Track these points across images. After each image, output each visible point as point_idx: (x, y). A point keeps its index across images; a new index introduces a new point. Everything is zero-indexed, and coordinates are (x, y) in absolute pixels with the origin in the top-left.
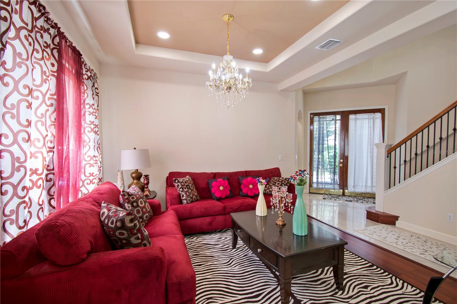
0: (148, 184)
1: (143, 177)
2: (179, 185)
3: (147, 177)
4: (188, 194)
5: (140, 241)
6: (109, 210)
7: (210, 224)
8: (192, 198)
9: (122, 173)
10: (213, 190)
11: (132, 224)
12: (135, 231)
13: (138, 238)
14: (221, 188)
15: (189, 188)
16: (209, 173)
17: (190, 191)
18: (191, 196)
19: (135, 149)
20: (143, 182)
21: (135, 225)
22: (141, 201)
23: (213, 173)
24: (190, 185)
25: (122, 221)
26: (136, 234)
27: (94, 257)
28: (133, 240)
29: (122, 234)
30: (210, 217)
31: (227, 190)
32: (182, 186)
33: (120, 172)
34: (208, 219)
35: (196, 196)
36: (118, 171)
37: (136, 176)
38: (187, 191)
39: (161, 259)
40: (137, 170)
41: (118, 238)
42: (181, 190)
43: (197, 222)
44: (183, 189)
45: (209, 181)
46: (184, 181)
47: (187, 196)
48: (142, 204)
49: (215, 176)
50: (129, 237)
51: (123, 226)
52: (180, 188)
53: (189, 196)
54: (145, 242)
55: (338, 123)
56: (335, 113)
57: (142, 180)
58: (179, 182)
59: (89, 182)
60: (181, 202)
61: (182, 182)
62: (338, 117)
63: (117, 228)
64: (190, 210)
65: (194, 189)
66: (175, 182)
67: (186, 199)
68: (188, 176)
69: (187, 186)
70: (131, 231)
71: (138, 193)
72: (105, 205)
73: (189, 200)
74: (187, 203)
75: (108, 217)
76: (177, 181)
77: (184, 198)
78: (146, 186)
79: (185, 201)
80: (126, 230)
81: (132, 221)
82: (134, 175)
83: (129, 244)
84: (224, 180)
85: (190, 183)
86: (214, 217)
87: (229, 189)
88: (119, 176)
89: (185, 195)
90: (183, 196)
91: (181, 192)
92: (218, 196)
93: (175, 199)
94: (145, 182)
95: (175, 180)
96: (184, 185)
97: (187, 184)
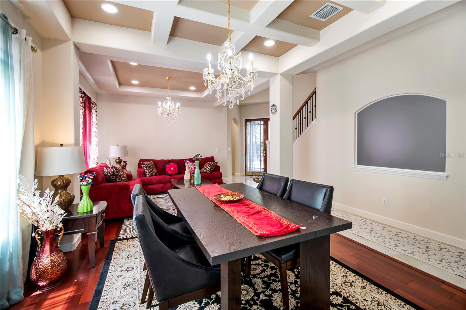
0: (126, 166)
1: (123, 162)
2: (144, 166)
3: (125, 162)
4: (150, 171)
5: (120, 180)
6: (107, 170)
7: (163, 188)
8: (152, 173)
9: (110, 160)
10: (167, 170)
11: (117, 174)
12: (118, 176)
13: (119, 179)
14: (172, 169)
15: (151, 168)
16: (165, 160)
17: (151, 169)
18: (152, 172)
19: (118, 145)
20: (123, 165)
21: (118, 174)
22: (121, 171)
23: (168, 160)
24: (152, 166)
25: (113, 172)
26: (119, 177)
27: (103, 184)
28: (117, 180)
29: (113, 177)
30: (162, 184)
31: (176, 170)
32: (146, 166)
33: (109, 159)
34: (161, 185)
35: (156, 173)
36: (108, 159)
37: (118, 161)
38: (149, 170)
39: (128, 185)
40: (119, 157)
41: (112, 179)
42: (146, 169)
43: (155, 187)
44: (147, 168)
45: (165, 164)
46: (148, 164)
47: (149, 172)
48: (122, 173)
49: (169, 161)
50: (116, 178)
51: (114, 174)
52: (145, 168)
53: (150, 172)
54: (122, 181)
55: (262, 127)
56: (260, 120)
57: (122, 164)
58: (144, 164)
59: (93, 163)
60: (145, 176)
61: (147, 164)
62: (262, 122)
63: (111, 175)
64: (150, 180)
65: (154, 169)
66: (142, 164)
67: (148, 174)
68: (151, 162)
69: (149, 167)
70: (117, 176)
71: (119, 167)
72: (106, 168)
73: (150, 174)
74: (149, 176)
75: (108, 172)
76: (143, 164)
77: (147, 173)
78: (124, 167)
79: (148, 175)
80: (115, 176)
81: (117, 172)
82: (117, 161)
83: (116, 181)
84: (174, 164)
85: (152, 165)
86: (165, 184)
87: (178, 169)
88: (108, 162)
89: (148, 172)
90: (147, 172)
91: (146, 170)
92: (170, 173)
93: (142, 174)
94: (124, 165)
95: (142, 163)
96: (148, 166)
97: (150, 165)
